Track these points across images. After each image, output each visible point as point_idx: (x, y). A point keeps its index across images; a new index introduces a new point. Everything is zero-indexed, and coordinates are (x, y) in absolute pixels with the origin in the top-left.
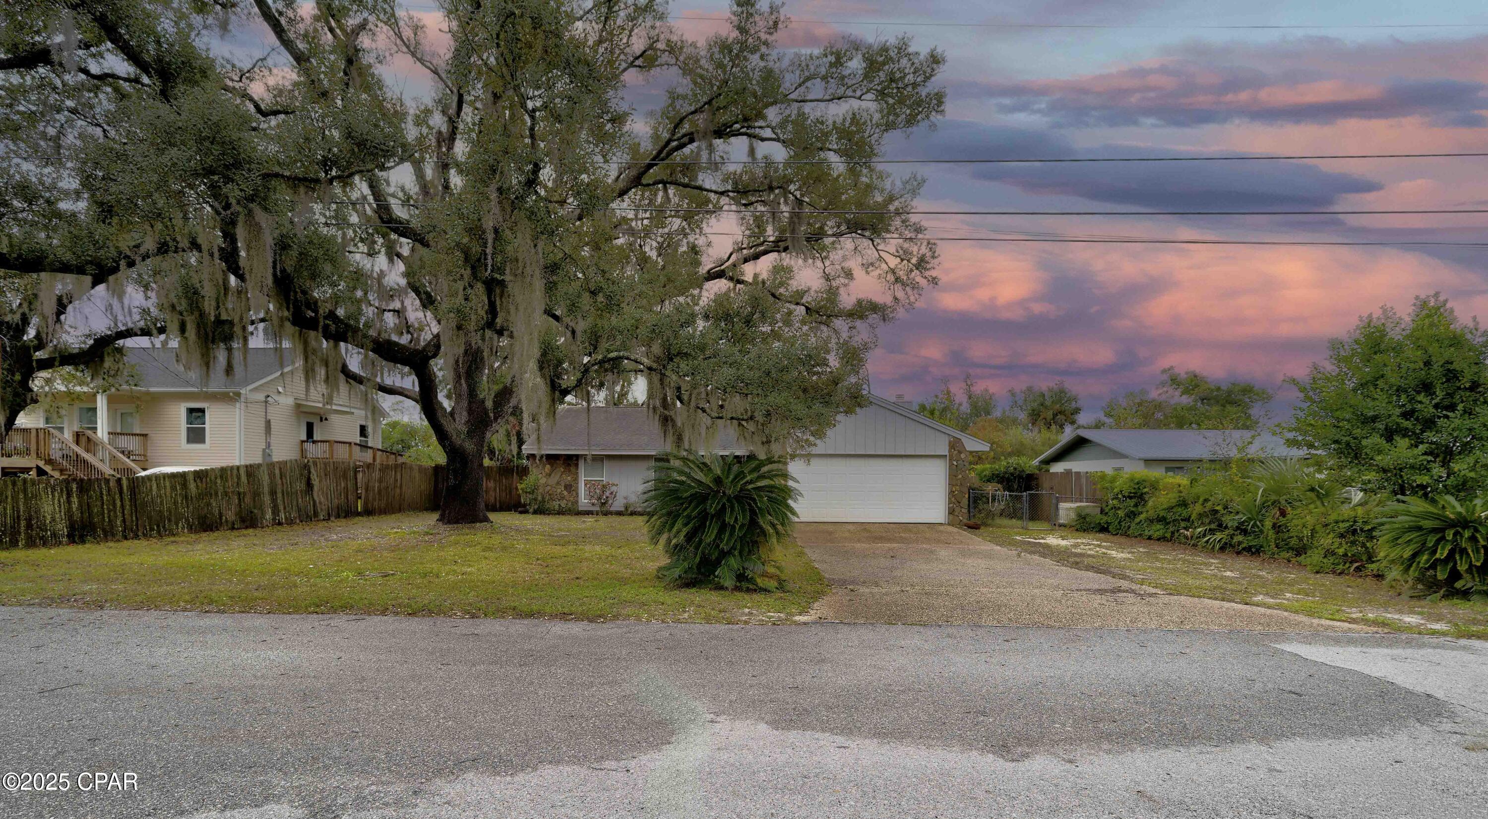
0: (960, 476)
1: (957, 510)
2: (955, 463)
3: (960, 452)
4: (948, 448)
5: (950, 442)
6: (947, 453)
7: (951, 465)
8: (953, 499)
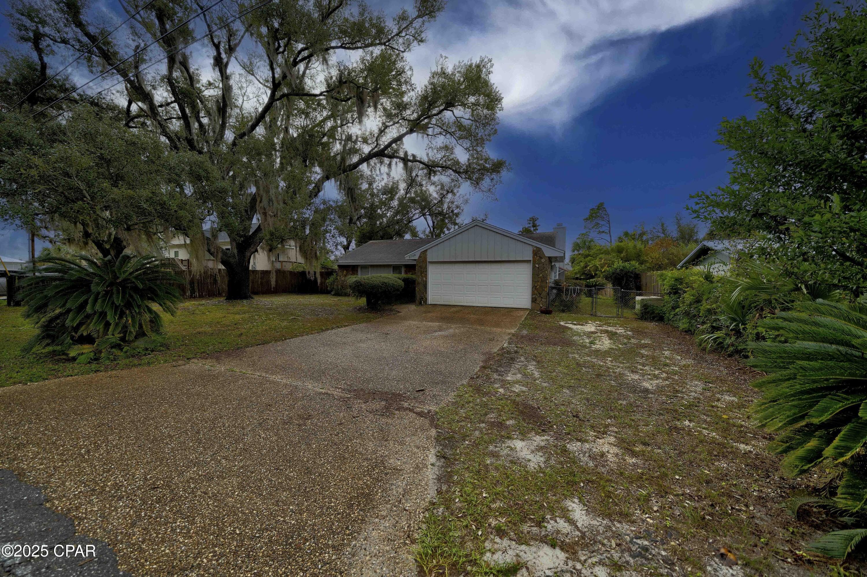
0: (541, 275)
1: (539, 299)
2: (537, 266)
3: (541, 258)
4: (531, 255)
5: (534, 251)
6: (531, 259)
7: (534, 268)
8: (536, 292)
